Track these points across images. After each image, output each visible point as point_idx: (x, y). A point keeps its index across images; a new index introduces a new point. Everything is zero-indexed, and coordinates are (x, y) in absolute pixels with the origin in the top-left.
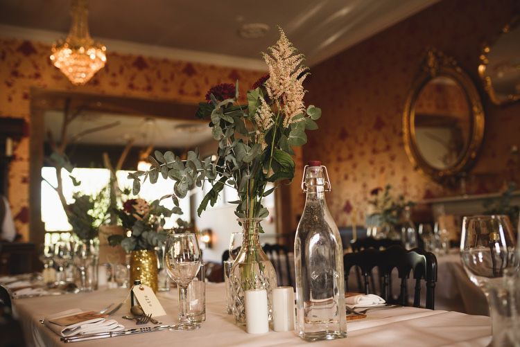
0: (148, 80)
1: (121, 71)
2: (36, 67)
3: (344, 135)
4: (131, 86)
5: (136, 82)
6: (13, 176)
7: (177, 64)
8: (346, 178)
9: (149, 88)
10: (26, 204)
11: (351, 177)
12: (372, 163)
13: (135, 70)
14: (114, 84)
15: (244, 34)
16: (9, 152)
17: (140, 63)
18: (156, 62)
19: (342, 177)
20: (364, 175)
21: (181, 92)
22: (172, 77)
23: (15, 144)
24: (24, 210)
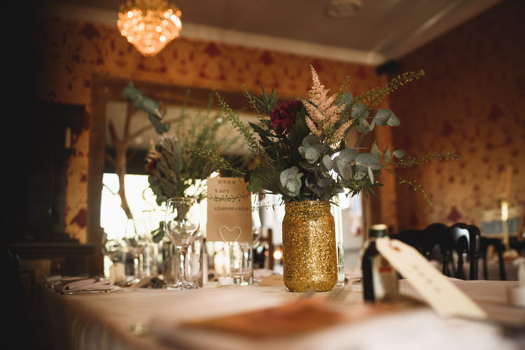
0: (221, 68)
1: (192, 58)
2: (99, 52)
3: (447, 130)
4: (202, 75)
5: (207, 71)
6: (71, 174)
7: (253, 51)
8: (452, 180)
9: (222, 78)
10: (84, 206)
11: (458, 179)
12: (486, 160)
13: (205, 57)
14: (183, 72)
15: (332, 13)
16: (68, 144)
17: (212, 49)
18: (229, 48)
19: (447, 179)
20: (475, 176)
21: (258, 83)
22: (247, 66)
23: (75, 137)
24: (82, 212)
